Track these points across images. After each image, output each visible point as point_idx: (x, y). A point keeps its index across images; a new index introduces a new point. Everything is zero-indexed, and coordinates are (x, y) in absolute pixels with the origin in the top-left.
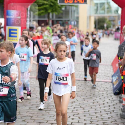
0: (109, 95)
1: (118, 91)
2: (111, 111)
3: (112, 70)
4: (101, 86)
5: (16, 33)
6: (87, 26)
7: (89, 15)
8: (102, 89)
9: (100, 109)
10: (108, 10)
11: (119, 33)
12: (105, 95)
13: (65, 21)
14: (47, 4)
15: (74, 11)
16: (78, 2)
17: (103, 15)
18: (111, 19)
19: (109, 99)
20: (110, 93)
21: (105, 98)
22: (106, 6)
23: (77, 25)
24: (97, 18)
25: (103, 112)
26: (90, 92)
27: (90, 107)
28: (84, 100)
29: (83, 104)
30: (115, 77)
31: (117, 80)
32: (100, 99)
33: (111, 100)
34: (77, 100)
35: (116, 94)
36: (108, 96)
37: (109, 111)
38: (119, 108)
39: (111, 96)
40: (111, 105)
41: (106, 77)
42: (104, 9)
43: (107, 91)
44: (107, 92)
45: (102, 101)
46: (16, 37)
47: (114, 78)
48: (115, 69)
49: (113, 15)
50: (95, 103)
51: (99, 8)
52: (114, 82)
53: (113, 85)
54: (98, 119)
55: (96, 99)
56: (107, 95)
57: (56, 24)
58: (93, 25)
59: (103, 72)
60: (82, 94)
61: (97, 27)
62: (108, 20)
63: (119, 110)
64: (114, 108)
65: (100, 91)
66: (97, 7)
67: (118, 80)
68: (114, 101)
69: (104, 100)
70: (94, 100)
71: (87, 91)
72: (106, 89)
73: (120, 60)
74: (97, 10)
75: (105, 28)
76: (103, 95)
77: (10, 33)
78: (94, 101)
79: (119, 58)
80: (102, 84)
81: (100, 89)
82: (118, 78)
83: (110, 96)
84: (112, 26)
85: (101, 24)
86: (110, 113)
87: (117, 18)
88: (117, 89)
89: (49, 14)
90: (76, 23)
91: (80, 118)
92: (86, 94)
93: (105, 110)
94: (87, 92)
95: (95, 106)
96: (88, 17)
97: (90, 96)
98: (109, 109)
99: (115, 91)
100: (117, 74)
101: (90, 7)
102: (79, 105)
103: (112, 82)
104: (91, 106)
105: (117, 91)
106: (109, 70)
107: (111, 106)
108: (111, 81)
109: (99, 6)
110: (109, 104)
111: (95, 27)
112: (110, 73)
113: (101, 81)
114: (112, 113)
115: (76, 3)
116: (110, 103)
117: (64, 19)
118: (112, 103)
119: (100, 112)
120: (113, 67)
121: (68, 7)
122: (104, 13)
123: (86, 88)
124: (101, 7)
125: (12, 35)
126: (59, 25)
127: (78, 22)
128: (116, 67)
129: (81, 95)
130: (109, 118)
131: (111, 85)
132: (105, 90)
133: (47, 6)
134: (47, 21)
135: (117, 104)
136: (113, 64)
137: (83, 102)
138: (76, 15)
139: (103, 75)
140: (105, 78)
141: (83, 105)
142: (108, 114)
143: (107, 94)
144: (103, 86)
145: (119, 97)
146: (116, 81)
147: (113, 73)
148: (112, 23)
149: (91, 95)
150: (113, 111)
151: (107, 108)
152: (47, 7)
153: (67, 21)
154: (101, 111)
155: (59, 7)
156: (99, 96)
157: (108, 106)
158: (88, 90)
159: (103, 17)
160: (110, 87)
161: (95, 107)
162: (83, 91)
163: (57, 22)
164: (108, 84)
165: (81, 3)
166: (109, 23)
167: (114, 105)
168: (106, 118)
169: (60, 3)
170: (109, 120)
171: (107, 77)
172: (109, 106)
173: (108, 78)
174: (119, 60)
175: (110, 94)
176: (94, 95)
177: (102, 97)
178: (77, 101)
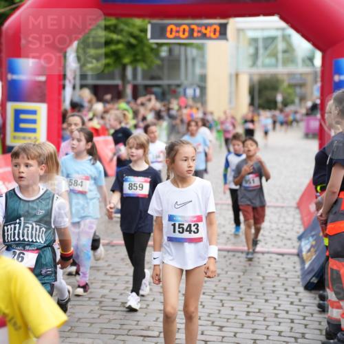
0: (290, 289)
1: (315, 280)
2: (297, 335)
3: (298, 222)
4: (269, 265)
5: (34, 122)
6: (230, 102)
7: (233, 72)
8: (271, 273)
9: (266, 329)
10: (286, 55)
11: (316, 119)
12: (280, 291)
13: (169, 86)
14: (118, 42)
15: (194, 60)
16: (204, 36)
17: (272, 70)
18: (293, 82)
19: (292, 300)
20: (294, 285)
21: (280, 299)
22: (281, 46)
23: (201, 98)
24: (256, 78)
25: (275, 337)
26: (239, 282)
27: (240, 325)
28: (220, 304)
29: (218, 316)
30: (307, 241)
31: (312, 250)
32: (266, 301)
33: (295, 303)
34: (203, 304)
35: (309, 287)
36: (288, 293)
37: (292, 334)
38: (320, 327)
39: (297, 293)
40: (297, 317)
41: (282, 240)
42: (274, 55)
43: (287, 279)
44: (285, 282)
45: (273, 308)
46: (34, 131)
47: (303, 243)
48: (306, 219)
49: (300, 69)
50: (251, 314)
51: (261, 51)
52: (304, 253)
53: (303, 262)
55: (254, 300)
56: (286, 290)
57: (145, 95)
58: (245, 98)
59: (274, 226)
60: (215, 288)
61: (257, 102)
62: (286, 84)
63: (318, 332)
64: (306, 326)
65: (266, 278)
66: (257, 49)
67: (316, 248)
68: (304, 306)
69: (277, 305)
70: (250, 303)
71: (229, 280)
72: (282, 275)
73: (321, 193)
74: (255, 56)
75: (280, 105)
76: (274, 291)
77: (17, 121)
78: (248, 306)
79: (316, 188)
80: (271, 261)
81: (267, 274)
82: (314, 243)
83: (294, 294)
84: (297, 100)
85: (268, 94)
86: (293, 340)
87: (310, 79)
88: (313, 274)
89: (124, 67)
90: (198, 92)
92: (228, 289)
93: (280, 334)
94: (229, 283)
95: (254, 321)
96: (231, 76)
97: (239, 293)
98: (292, 328)
99: (308, 278)
100: (313, 233)
101: (237, 48)
102: (209, 318)
103: (299, 255)
104: (242, 322)
105: (314, 278)
106: (289, 219)
107: (295, 321)
108: (295, 251)
109: (261, 45)
110: (291, 317)
111: (252, 103)
112: (292, 230)
113: (268, 253)
114: (299, 340)
115: (198, 38)
116: (293, 313)
117: (165, 82)
118: (299, 313)
119: (267, 339)
120: (301, 212)
121: (176, 50)
122: (276, 66)
123: (227, 272)
124: (266, 48)
125: (22, 125)
126: (153, 97)
127: (203, 89)
128: (309, 213)
129: (215, 291)
131: (295, 263)
132: (278, 276)
133: (120, 46)
134: (121, 88)
135: (312, 314)
136: (300, 205)
137: (220, 311)
138: (198, 71)
139: (274, 234)
140: (280, 244)
141: (220, 318)
143: (285, 287)
144: (275, 265)
145: (317, 296)
146: (309, 251)
147: (301, 230)
148: (298, 90)
149: (240, 290)
150: (303, 336)
151: (285, 328)
152: (120, 50)
153: (173, 88)
154: (268, 336)
155: (152, 50)
156: (264, 294)
157: (290, 321)
158: (232, 278)
159: (272, 75)
160: (294, 267)
161: (253, 323)
162: (220, 281)
163: (148, 89)
164: (289, 258)
165: (210, 38)
166: (290, 91)
167: (304, 318)
169: (153, 37)
171: (285, 241)
172: (292, 321)
173: (289, 243)
174: (318, 194)
176: (248, 290)
177: (272, 295)
178: (204, 306)
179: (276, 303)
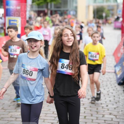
1: (122, 82)
2: (116, 101)
8: (105, 79)
9: (105, 99)
12: (109, 86)
13: (64, 11)
15: (73, 1)
18: (109, 8)
19: (114, 89)
21: (109, 88)
24: (95, 8)
25: (108, 102)
28: (88, 91)
30: (118, 67)
32: (104, 89)
35: (120, 84)
36: (112, 86)
37: (114, 101)
39: (115, 86)
41: (108, 67)
43: (111, 81)
45: (107, 92)
48: (117, 59)
49: (112, 3)
52: (117, 72)
53: (116, 75)
54: (104, 109)
57: (55, 14)
58: (91, 15)
62: (106, 10)
64: (119, 98)
67: (122, 70)
68: (118, 91)
76: (107, 86)
82: (121, 68)
85: (100, 13)
86: (115, 103)
87: (116, 8)
89: (47, 3)
90: (75, 13)
91: (86, 109)
93: (110, 101)
98: (114, 99)
99: (119, 81)
100: (120, 64)
103: (115, 72)
107: (116, 96)
108: (113, 71)
111: (94, 17)
112: (112, 63)
114: (117, 103)
117: (62, 9)
118: (117, 94)
120: (115, 57)
128: (118, 57)
130: (115, 109)
131: (114, 75)
132: (108, 80)
135: (121, 94)
137: (88, 93)
138: (75, 5)
141: (88, 95)
142: (114, 105)
143: (111, 84)
146: (119, 71)
148: (111, 12)
150: (119, 102)
154: (106, 102)
156: (103, 87)
159: (101, 6)
160: (114, 77)
163: (56, 12)
166: (108, 12)
167: (119, 95)
168: (112, 109)
170: (115, 110)
172: (114, 96)
175: (114, 84)
179: (108, 90)
